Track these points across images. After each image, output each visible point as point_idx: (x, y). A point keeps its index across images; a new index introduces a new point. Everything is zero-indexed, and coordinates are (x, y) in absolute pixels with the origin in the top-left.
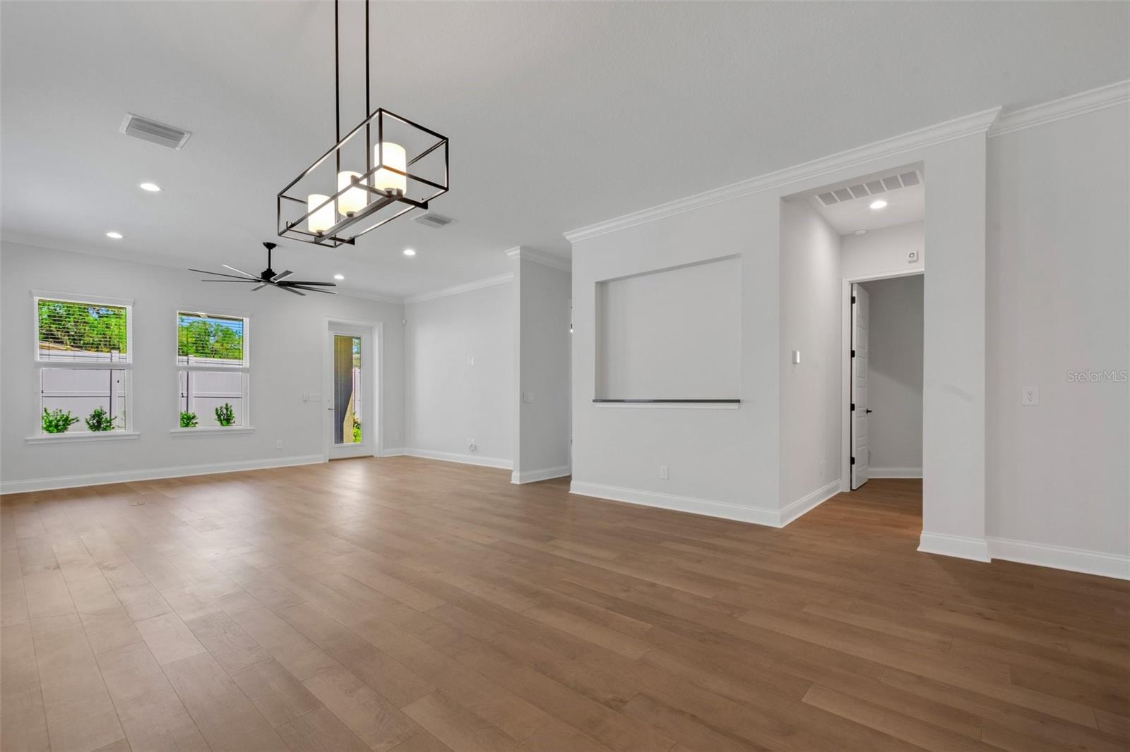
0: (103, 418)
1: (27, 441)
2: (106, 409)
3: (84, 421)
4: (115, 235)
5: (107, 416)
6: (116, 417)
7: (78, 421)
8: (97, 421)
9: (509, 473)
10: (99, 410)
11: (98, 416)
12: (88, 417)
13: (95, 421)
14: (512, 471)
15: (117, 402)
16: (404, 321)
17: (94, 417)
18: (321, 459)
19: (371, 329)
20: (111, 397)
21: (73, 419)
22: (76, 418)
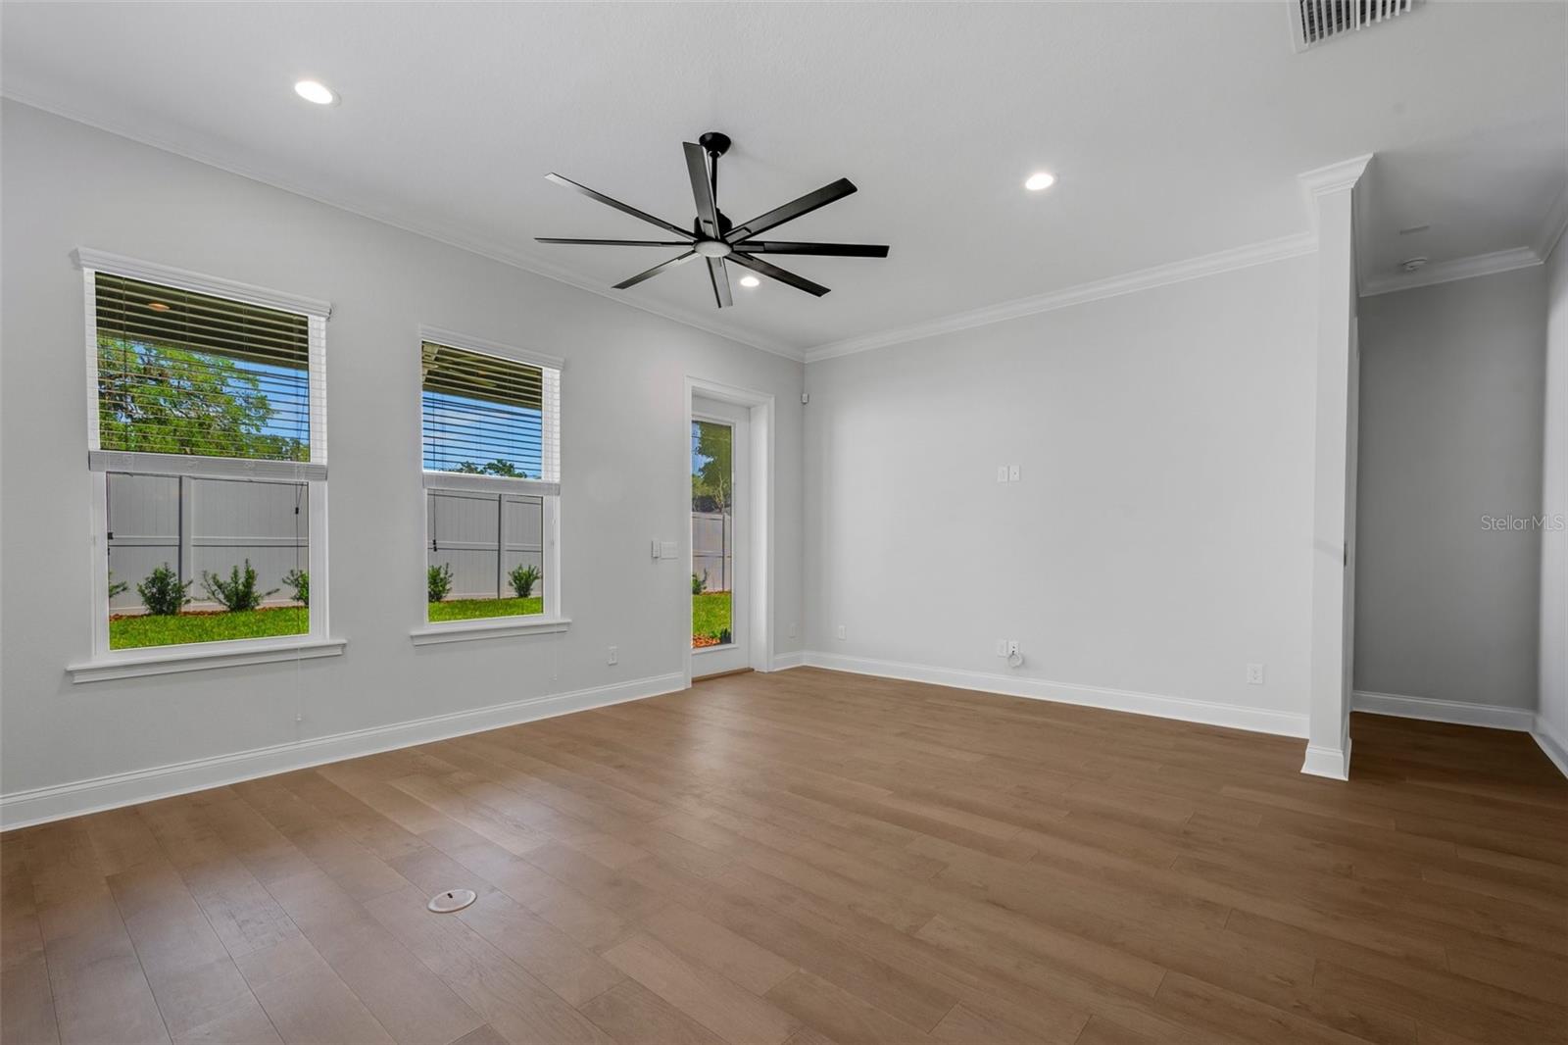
0: (168, 584)
1: (70, 673)
2: (174, 569)
3: (137, 588)
4: (313, 92)
5: (173, 580)
6: (191, 582)
7: (124, 589)
8: (159, 590)
9: (1297, 747)
10: (162, 568)
11: (160, 580)
12: (143, 583)
13: (154, 590)
14: (1307, 741)
15: (192, 556)
16: (805, 396)
17: (153, 582)
18: (677, 681)
19: (748, 410)
20: (180, 546)
21: (117, 587)
22: (123, 584)
